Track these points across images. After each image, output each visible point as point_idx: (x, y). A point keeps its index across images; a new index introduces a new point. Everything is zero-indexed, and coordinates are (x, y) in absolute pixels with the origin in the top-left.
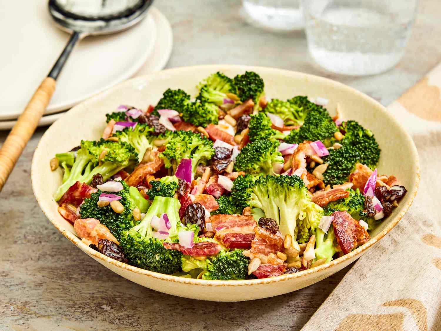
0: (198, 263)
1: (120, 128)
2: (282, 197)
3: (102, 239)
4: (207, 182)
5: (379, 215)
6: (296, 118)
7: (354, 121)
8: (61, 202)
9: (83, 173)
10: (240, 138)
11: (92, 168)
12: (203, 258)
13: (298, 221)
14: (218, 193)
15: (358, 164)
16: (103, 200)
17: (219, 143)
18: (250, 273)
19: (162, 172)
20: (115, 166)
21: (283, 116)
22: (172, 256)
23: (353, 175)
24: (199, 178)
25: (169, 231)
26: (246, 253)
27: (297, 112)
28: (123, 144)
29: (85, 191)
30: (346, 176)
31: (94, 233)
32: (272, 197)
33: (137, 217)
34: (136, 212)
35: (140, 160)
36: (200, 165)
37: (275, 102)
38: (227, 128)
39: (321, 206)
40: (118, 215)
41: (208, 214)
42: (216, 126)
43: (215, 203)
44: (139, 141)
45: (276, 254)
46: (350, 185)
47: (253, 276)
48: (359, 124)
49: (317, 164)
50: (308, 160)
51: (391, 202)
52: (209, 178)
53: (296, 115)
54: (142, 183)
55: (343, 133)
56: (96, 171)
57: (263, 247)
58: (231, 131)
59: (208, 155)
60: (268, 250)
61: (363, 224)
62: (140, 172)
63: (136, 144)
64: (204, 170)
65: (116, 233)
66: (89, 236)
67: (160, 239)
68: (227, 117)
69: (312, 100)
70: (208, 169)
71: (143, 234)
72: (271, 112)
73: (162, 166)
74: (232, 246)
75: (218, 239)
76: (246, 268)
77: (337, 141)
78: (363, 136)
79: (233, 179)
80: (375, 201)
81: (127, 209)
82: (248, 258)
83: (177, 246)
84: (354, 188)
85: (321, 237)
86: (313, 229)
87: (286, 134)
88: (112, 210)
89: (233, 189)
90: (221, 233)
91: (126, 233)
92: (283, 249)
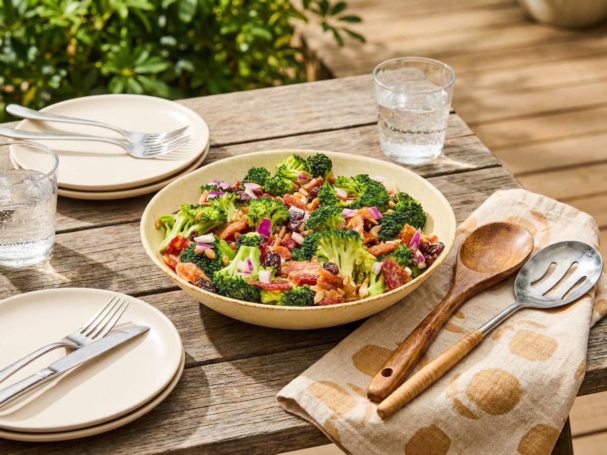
0: (274, 296)
1: (213, 196)
2: (343, 246)
3: (197, 276)
4: (282, 238)
5: (422, 265)
6: (358, 192)
7: (405, 193)
8: (164, 252)
9: (182, 230)
10: (310, 205)
11: (189, 226)
12: (277, 292)
13: (355, 266)
14: (291, 246)
15: (407, 225)
16: (198, 249)
17: (293, 208)
18: (315, 303)
19: (247, 229)
20: (208, 224)
21: (347, 190)
22: (254, 291)
23: (402, 234)
24: (276, 235)
25: (252, 272)
26: (312, 288)
27: (359, 186)
28: (216, 207)
29: (184, 243)
30: (395, 235)
31: (191, 273)
32: (334, 247)
33: (225, 261)
34: (225, 258)
35: (229, 221)
36: (278, 225)
37: (341, 179)
38: (301, 198)
39: (374, 255)
40: (210, 260)
41: (283, 261)
42: (291, 196)
43: (289, 253)
44: (228, 207)
45: (336, 290)
46: (399, 241)
47: (317, 305)
48: (409, 195)
49: (374, 225)
50: (366, 221)
51: (432, 255)
52: (284, 235)
53: (358, 189)
54: (230, 238)
55: (396, 202)
56: (193, 228)
57: (326, 284)
58: (304, 200)
59: (284, 217)
60: (330, 286)
61: (408, 270)
62: (229, 229)
63: (225, 208)
64: (281, 229)
65: (209, 273)
66: (187, 274)
67: (244, 277)
68: (301, 190)
69: (371, 177)
70: (284, 228)
71: (231, 274)
72: (337, 187)
73: (247, 225)
74: (301, 283)
75: (291, 278)
76: (312, 299)
77: (390, 208)
78: (412, 204)
79: (304, 236)
80: (419, 253)
81: (218, 256)
82: (315, 292)
83: (257, 284)
84: (401, 243)
85: (373, 278)
86: (367, 272)
87: (349, 202)
88: (206, 257)
89: (304, 242)
90: (293, 274)
91: (217, 273)
92: (342, 287)
